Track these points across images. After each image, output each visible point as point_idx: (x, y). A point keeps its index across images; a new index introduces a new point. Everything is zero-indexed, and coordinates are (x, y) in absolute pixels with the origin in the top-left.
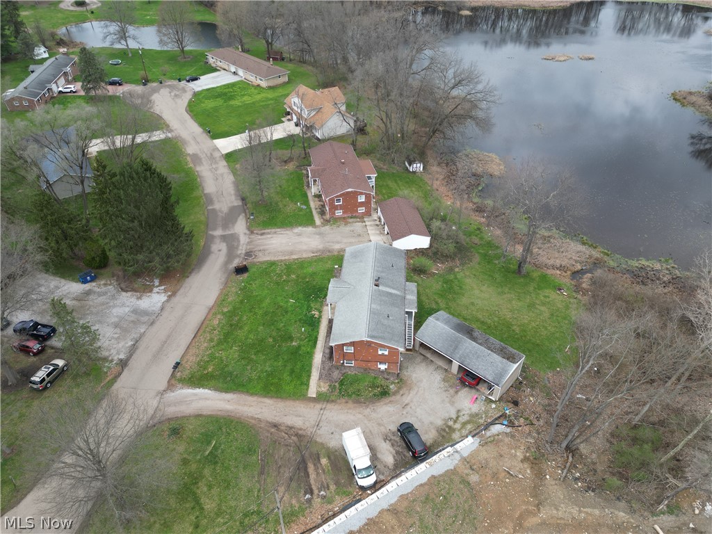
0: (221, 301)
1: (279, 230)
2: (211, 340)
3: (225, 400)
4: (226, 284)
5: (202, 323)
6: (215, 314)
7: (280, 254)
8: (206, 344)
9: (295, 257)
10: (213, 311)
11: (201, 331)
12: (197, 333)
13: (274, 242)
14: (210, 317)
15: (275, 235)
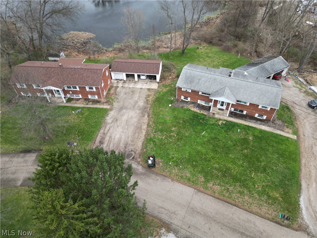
0: (190, 182)
1: (102, 131)
2: (241, 193)
3: (308, 188)
4: (165, 176)
5: (218, 199)
6: (207, 188)
7: (137, 135)
8: (246, 198)
9: (145, 127)
10: (202, 189)
11: (228, 200)
12: (232, 204)
13: (117, 136)
14: (209, 193)
15: (109, 135)
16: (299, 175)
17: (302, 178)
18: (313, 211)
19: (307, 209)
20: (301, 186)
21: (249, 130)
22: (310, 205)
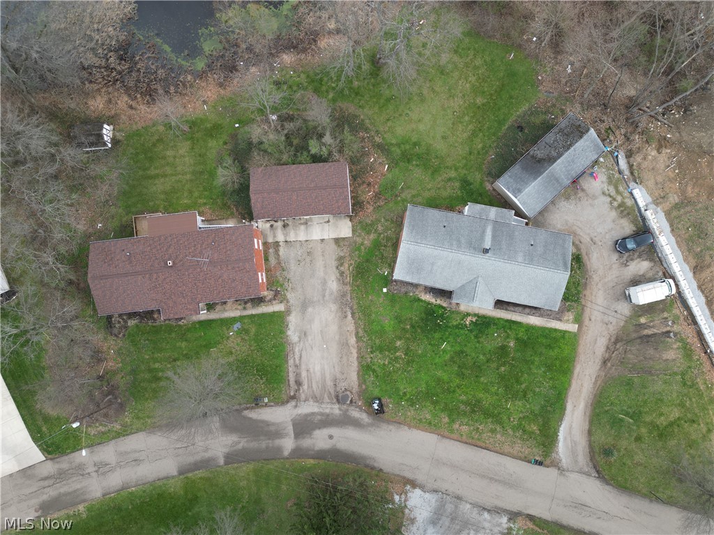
0: (430, 427)
1: (291, 362)
2: (493, 431)
3: (573, 410)
4: (400, 423)
5: (466, 443)
6: (452, 431)
7: (345, 359)
8: (498, 436)
9: (353, 340)
10: (446, 433)
11: (478, 443)
12: (481, 448)
13: (318, 368)
14: (456, 437)
15: (303, 367)
16: (566, 394)
17: (569, 397)
18: (571, 440)
19: (565, 439)
20: (565, 409)
21: (510, 329)
22: (570, 433)
